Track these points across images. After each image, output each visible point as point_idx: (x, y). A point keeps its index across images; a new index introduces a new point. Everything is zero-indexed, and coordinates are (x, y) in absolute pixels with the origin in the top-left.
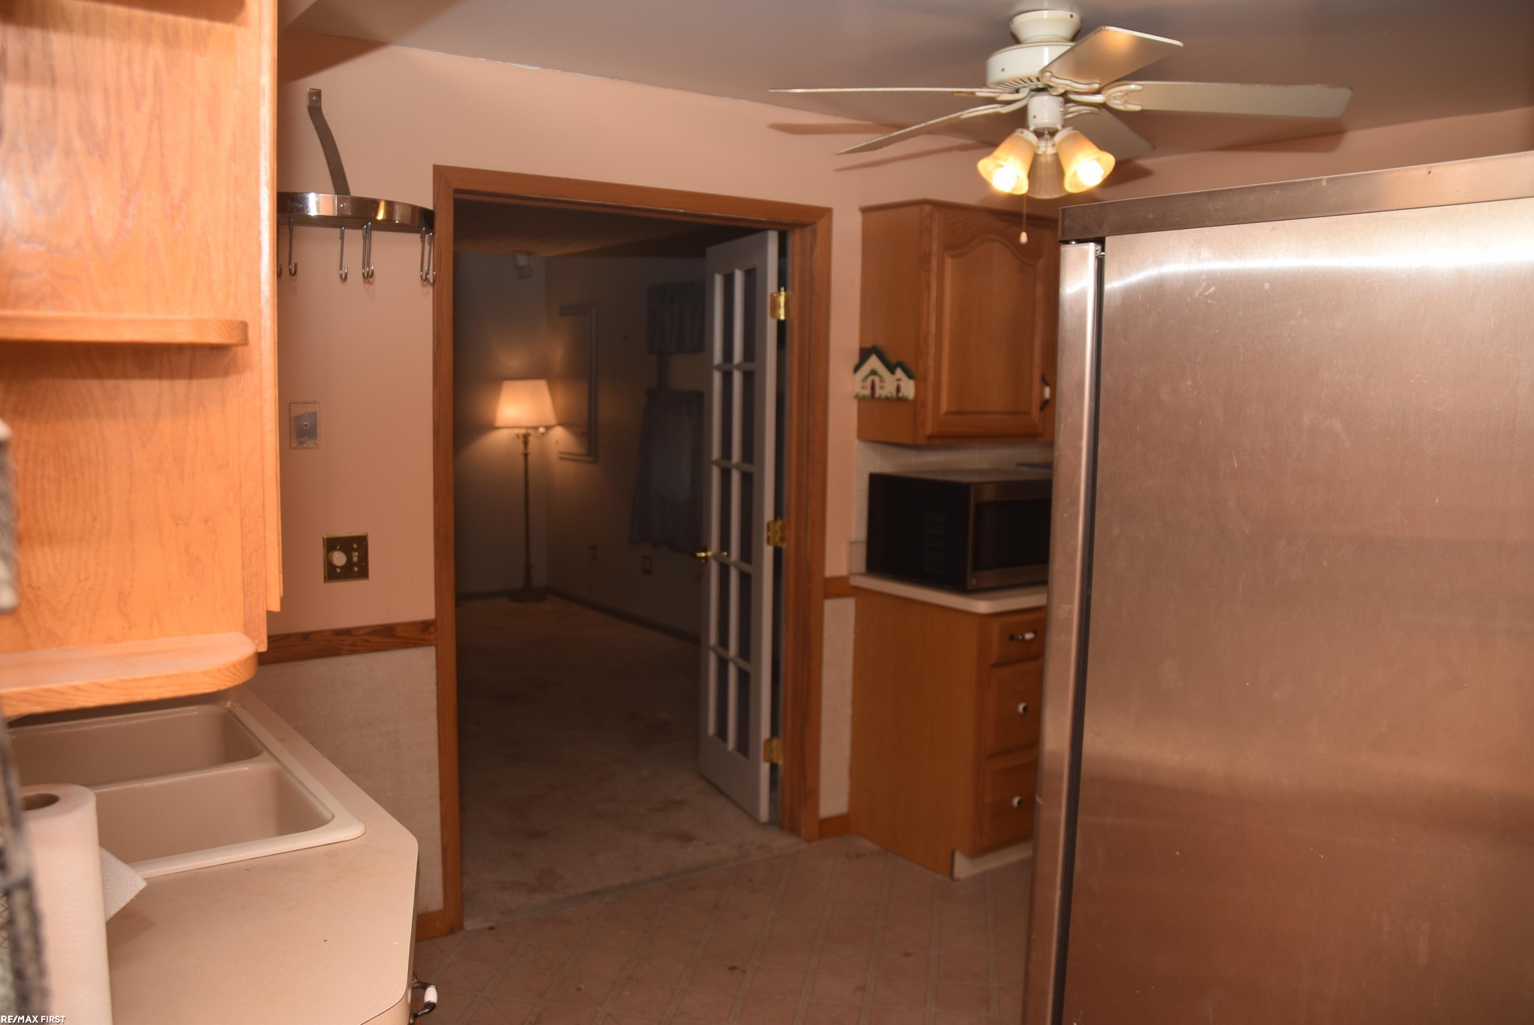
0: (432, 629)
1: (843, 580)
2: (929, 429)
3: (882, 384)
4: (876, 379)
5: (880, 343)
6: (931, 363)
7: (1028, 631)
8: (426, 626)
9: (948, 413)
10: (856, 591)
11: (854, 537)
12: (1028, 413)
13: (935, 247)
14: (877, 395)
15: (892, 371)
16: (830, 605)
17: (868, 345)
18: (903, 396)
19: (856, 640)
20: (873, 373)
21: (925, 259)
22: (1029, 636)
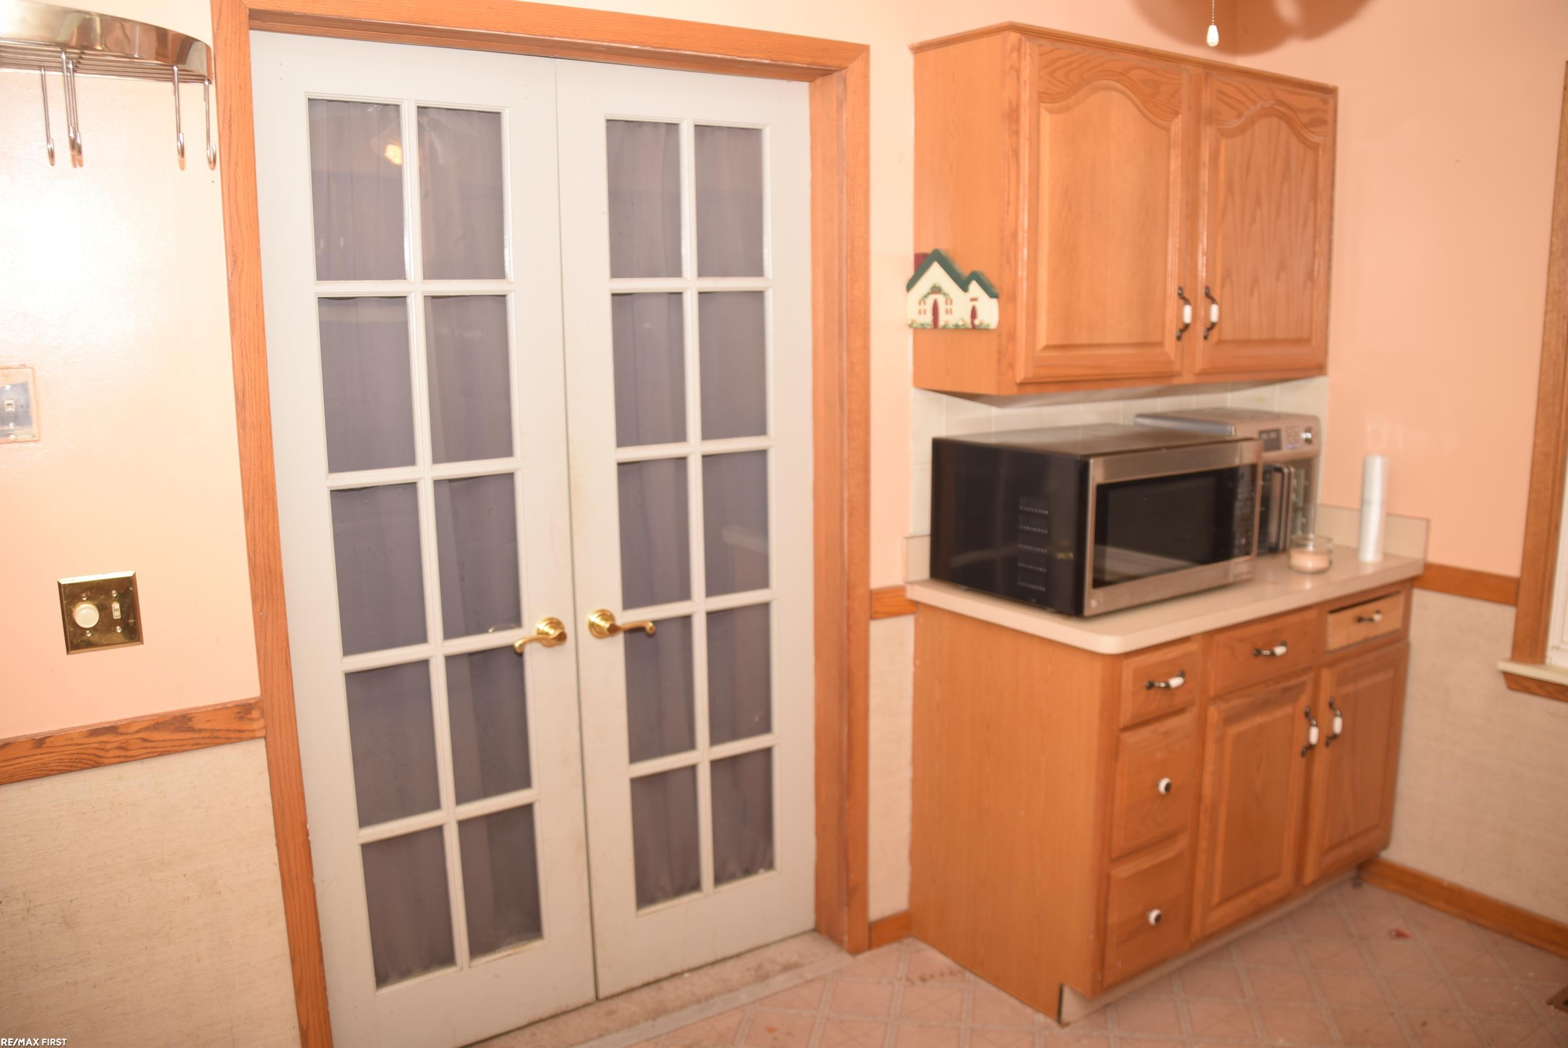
0: (255, 714)
1: (898, 591)
2: (1021, 374)
3: (949, 307)
4: (940, 299)
5: (944, 246)
6: (1022, 273)
7: (1172, 675)
8: (244, 710)
9: (1048, 347)
10: (915, 607)
11: (911, 530)
12: (1160, 344)
13: (1026, 96)
14: (941, 323)
15: (964, 286)
16: (879, 630)
17: (927, 249)
18: (981, 324)
19: (915, 675)
20: (936, 290)
21: (1013, 115)
22: (1175, 682)
